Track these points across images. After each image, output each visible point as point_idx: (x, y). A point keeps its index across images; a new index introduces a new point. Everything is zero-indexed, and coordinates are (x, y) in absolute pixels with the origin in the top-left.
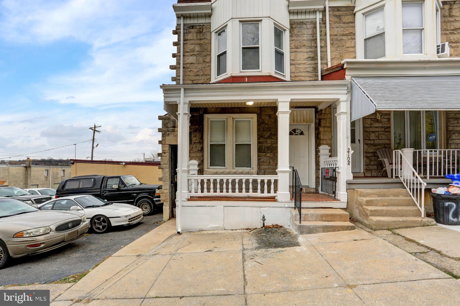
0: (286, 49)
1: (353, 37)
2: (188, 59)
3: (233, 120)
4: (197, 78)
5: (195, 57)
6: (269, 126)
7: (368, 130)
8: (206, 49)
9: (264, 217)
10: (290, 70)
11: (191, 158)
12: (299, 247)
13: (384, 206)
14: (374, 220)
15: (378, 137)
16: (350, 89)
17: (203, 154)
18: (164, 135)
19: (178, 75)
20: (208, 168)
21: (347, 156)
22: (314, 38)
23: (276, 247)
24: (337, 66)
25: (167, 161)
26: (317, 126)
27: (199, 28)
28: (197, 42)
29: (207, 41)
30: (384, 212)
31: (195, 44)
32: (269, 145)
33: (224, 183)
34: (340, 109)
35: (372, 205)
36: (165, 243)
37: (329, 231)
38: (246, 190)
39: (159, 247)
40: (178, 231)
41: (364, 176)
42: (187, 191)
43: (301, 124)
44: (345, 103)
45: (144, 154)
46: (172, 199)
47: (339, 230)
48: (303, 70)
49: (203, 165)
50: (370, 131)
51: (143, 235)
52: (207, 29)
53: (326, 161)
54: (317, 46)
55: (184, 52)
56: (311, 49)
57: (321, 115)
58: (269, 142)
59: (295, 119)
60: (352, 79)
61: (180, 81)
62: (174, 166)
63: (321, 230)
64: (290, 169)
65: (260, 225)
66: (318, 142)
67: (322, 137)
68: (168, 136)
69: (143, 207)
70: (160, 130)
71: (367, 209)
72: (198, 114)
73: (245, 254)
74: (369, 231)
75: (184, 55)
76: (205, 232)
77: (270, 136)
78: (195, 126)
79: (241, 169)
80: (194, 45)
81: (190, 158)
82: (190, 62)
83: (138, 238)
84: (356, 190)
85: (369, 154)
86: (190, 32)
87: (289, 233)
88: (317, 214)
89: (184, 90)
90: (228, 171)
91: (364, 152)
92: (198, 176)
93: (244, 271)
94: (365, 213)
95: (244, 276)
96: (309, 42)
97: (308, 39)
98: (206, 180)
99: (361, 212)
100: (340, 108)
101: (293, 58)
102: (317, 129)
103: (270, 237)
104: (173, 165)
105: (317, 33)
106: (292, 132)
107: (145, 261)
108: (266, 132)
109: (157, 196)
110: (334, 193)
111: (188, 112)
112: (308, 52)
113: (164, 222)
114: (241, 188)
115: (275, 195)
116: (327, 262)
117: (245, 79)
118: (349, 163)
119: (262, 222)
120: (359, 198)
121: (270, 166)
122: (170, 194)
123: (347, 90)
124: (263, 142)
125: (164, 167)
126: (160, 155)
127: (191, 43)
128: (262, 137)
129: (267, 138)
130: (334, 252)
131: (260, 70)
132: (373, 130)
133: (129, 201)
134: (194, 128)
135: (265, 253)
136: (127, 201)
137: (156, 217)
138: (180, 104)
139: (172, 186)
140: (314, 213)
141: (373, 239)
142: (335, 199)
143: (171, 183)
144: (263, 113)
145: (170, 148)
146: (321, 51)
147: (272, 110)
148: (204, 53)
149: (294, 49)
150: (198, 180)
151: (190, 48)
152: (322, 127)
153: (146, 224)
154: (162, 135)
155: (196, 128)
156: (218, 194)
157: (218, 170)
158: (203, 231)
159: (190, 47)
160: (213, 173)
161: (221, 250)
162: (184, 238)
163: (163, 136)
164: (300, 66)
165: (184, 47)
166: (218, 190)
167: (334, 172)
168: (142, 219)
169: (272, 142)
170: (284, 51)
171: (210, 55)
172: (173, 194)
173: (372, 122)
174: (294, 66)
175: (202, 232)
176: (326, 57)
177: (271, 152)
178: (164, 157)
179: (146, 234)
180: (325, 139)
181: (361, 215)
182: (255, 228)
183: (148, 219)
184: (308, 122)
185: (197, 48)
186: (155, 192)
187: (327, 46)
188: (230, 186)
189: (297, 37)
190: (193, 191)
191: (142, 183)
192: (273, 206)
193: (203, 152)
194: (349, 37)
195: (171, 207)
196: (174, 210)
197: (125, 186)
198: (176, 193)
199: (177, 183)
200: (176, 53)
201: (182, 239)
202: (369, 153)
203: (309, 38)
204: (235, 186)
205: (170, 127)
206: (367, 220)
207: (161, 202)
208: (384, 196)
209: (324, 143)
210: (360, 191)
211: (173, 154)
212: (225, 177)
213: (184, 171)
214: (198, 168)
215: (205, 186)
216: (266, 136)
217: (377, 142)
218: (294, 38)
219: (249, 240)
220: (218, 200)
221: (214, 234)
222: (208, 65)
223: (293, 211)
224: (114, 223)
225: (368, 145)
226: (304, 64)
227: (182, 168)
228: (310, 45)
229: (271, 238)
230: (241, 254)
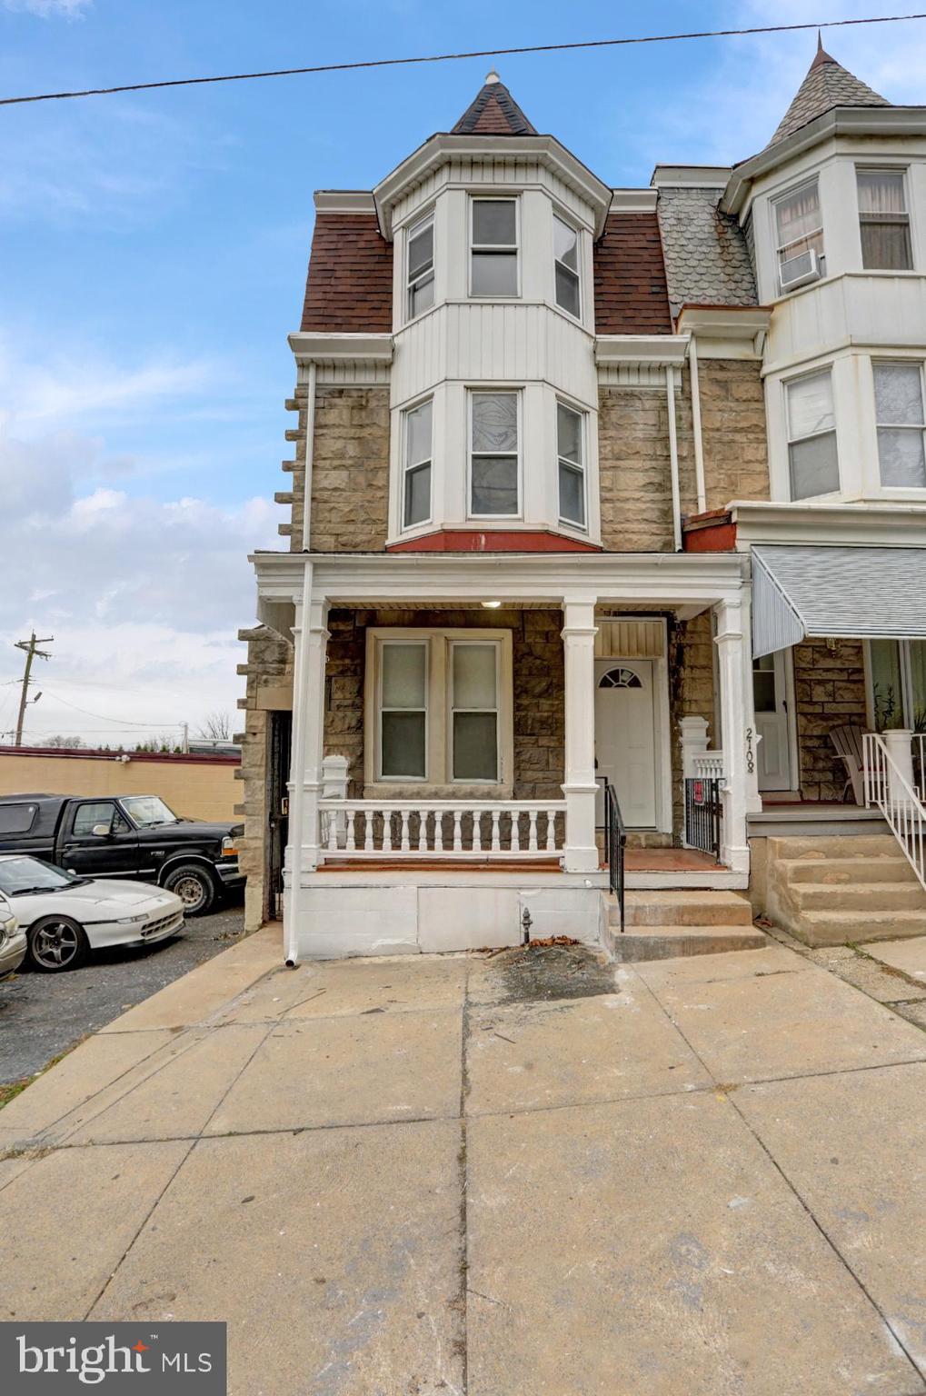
0: (590, 461)
1: (761, 436)
2: (326, 477)
3: (447, 645)
4: (351, 528)
5: (344, 474)
6: (545, 663)
7: (805, 677)
8: (375, 451)
9: (527, 917)
10: (602, 515)
11: (329, 749)
12: (614, 995)
13: (839, 881)
14: (812, 921)
15: (832, 694)
16: (749, 576)
17: (363, 739)
18: (253, 682)
19: (297, 520)
20: (375, 781)
21: (744, 750)
22: (662, 435)
23: (554, 996)
24: (717, 515)
25: (259, 756)
26: (674, 664)
27: (358, 397)
28: (352, 432)
29: (378, 432)
30: (839, 899)
31: (345, 438)
32: (546, 714)
33: (420, 822)
34: (725, 627)
35: (810, 881)
36: (252, 993)
37: (699, 953)
38: (481, 842)
39: (234, 1004)
40: (289, 958)
41: (800, 800)
42: (316, 844)
43: (631, 657)
44: (738, 611)
45: (186, 726)
46: (271, 868)
47: (723, 950)
48: (635, 515)
49: (363, 769)
50: (811, 680)
51: (186, 972)
52: (379, 400)
53: (699, 761)
54: (669, 456)
55: (315, 458)
56: (654, 464)
57: (684, 634)
58: (546, 707)
59: (616, 644)
60: (752, 551)
61: (302, 534)
62: (279, 772)
63: (677, 948)
64: (596, 783)
65: (516, 940)
66: (676, 708)
67: (686, 693)
68: (266, 686)
69: (184, 892)
70: (241, 670)
71: (796, 892)
72: (352, 628)
73: (471, 1018)
74: (800, 949)
75: (314, 467)
76: (366, 961)
77: (547, 690)
78: (343, 658)
79: (468, 784)
80: (343, 441)
81: (326, 748)
82: (330, 484)
83: (171, 982)
84: (771, 841)
85: (812, 741)
86: (332, 406)
87: (594, 959)
88: (666, 906)
89: (312, 567)
90: (431, 787)
91: (798, 736)
92: (349, 801)
93: (465, 1060)
94: (792, 902)
95: (465, 1073)
96: (649, 444)
97: (648, 436)
98: (371, 814)
99: (783, 900)
100: (725, 623)
101: (607, 484)
102: (673, 672)
103: (541, 970)
104: (276, 767)
105: (668, 423)
106: (608, 680)
107: (195, 1045)
108: (538, 680)
109: (227, 857)
110: (716, 847)
111: (323, 628)
112: (647, 470)
113: (248, 934)
114: (469, 837)
115: (558, 853)
116: (679, 1030)
117: (480, 539)
118: (751, 769)
119: (523, 929)
120: (779, 861)
121: (548, 774)
122: (265, 852)
123: (741, 577)
124: (528, 706)
125: (251, 775)
126: (241, 740)
127: (336, 435)
128: (526, 691)
129: (540, 696)
130: (701, 1007)
131: (519, 515)
132: (820, 678)
133: (141, 871)
134: (337, 666)
135: (525, 1013)
136: (135, 872)
137: (222, 921)
138: (302, 604)
139: (272, 828)
140: (661, 903)
141: (804, 970)
142: (719, 865)
143: (271, 820)
144: (529, 628)
145: (270, 720)
146: (680, 469)
147: (553, 620)
148: (372, 464)
149: (610, 462)
150: (348, 813)
151: (334, 449)
152: (686, 666)
153: (191, 942)
154: (248, 684)
155: (343, 665)
156: (405, 852)
157: (405, 786)
158: (358, 959)
159: (331, 445)
160: (392, 793)
161: (406, 1009)
162: (307, 977)
163: (251, 685)
164: (627, 506)
165: (314, 444)
166: (405, 843)
167: (714, 792)
168: (180, 925)
169: (552, 705)
170: (583, 467)
171: (388, 468)
172: (276, 851)
173: (816, 656)
174: (611, 505)
175: (356, 961)
176: (692, 484)
177: (552, 734)
178: (251, 746)
179: (193, 969)
180: (696, 701)
181: (785, 908)
182: (503, 946)
183: (197, 925)
184: (651, 654)
185: (352, 449)
186: (219, 846)
187: (694, 456)
188: (438, 831)
189: (617, 430)
190: (333, 843)
191: (180, 817)
192: (554, 884)
193: (363, 733)
194: (751, 436)
195: (268, 888)
196: (277, 899)
197: (131, 826)
198: (286, 851)
199: (287, 819)
200: (294, 459)
201: (301, 980)
202: (811, 737)
203: (650, 434)
204: (453, 831)
205: (270, 661)
206: (796, 921)
207: (238, 875)
208: (840, 855)
209: (692, 710)
210: (780, 842)
211: (279, 736)
212: (424, 807)
213: (307, 789)
214: (348, 779)
215: (369, 830)
216: (538, 690)
217: (830, 709)
218: (611, 433)
219: (486, 979)
220: (401, 869)
221: (389, 965)
222: (380, 494)
223: (604, 897)
224: (98, 939)
225: (809, 717)
226: (638, 499)
227: (302, 779)
228: (651, 452)
229: (544, 973)
230: (461, 1016)
